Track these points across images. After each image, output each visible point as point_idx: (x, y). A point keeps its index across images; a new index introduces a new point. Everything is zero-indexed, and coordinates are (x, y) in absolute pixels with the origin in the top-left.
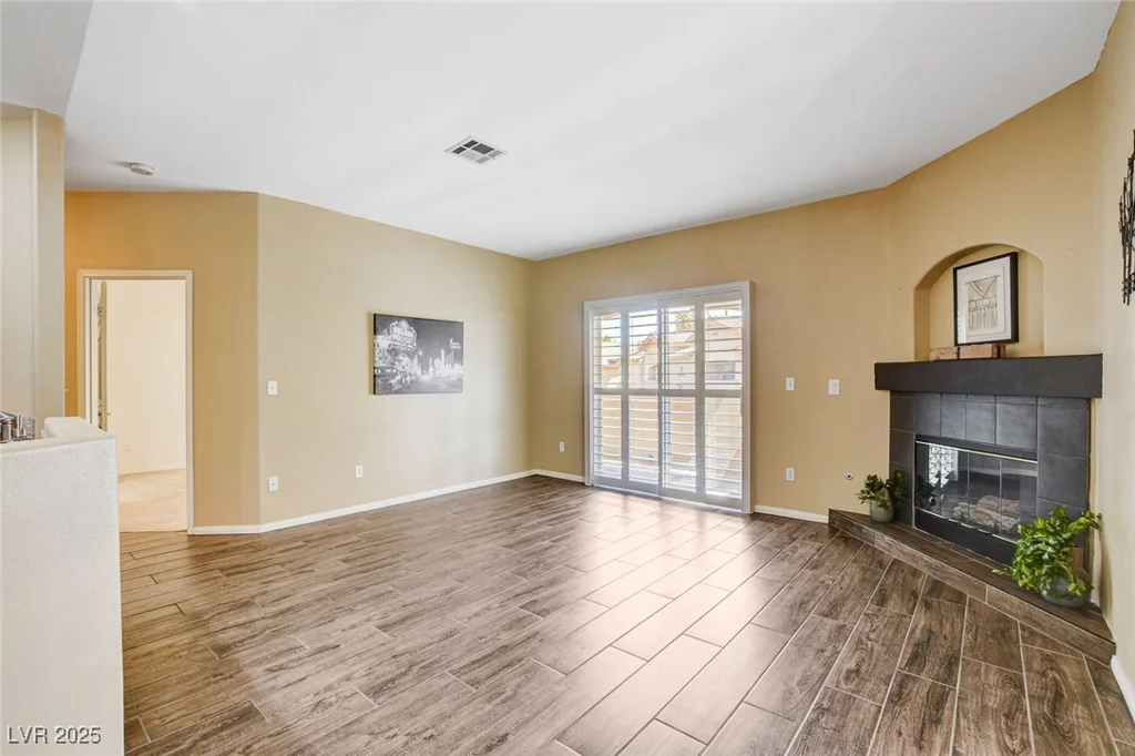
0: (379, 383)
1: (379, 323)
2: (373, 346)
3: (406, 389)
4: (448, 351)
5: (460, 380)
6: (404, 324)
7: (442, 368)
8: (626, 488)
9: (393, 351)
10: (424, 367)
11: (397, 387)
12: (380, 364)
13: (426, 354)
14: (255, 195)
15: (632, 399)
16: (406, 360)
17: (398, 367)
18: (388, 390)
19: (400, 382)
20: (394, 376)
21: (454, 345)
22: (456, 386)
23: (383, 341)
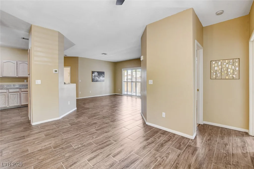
0: (93, 80)
1: (93, 72)
2: (92, 75)
3: (97, 81)
4: (102, 76)
5: (104, 80)
6: (96, 72)
7: (101, 78)
8: (127, 95)
9: (95, 76)
10: (99, 78)
11: (95, 81)
12: (93, 78)
13: (99, 76)
14: (78, 57)
15: (128, 83)
16: (96, 77)
17: (95, 78)
18: (94, 81)
19: (96, 80)
20: (95, 79)
21: (103, 75)
22: (103, 81)
23: (93, 75)
